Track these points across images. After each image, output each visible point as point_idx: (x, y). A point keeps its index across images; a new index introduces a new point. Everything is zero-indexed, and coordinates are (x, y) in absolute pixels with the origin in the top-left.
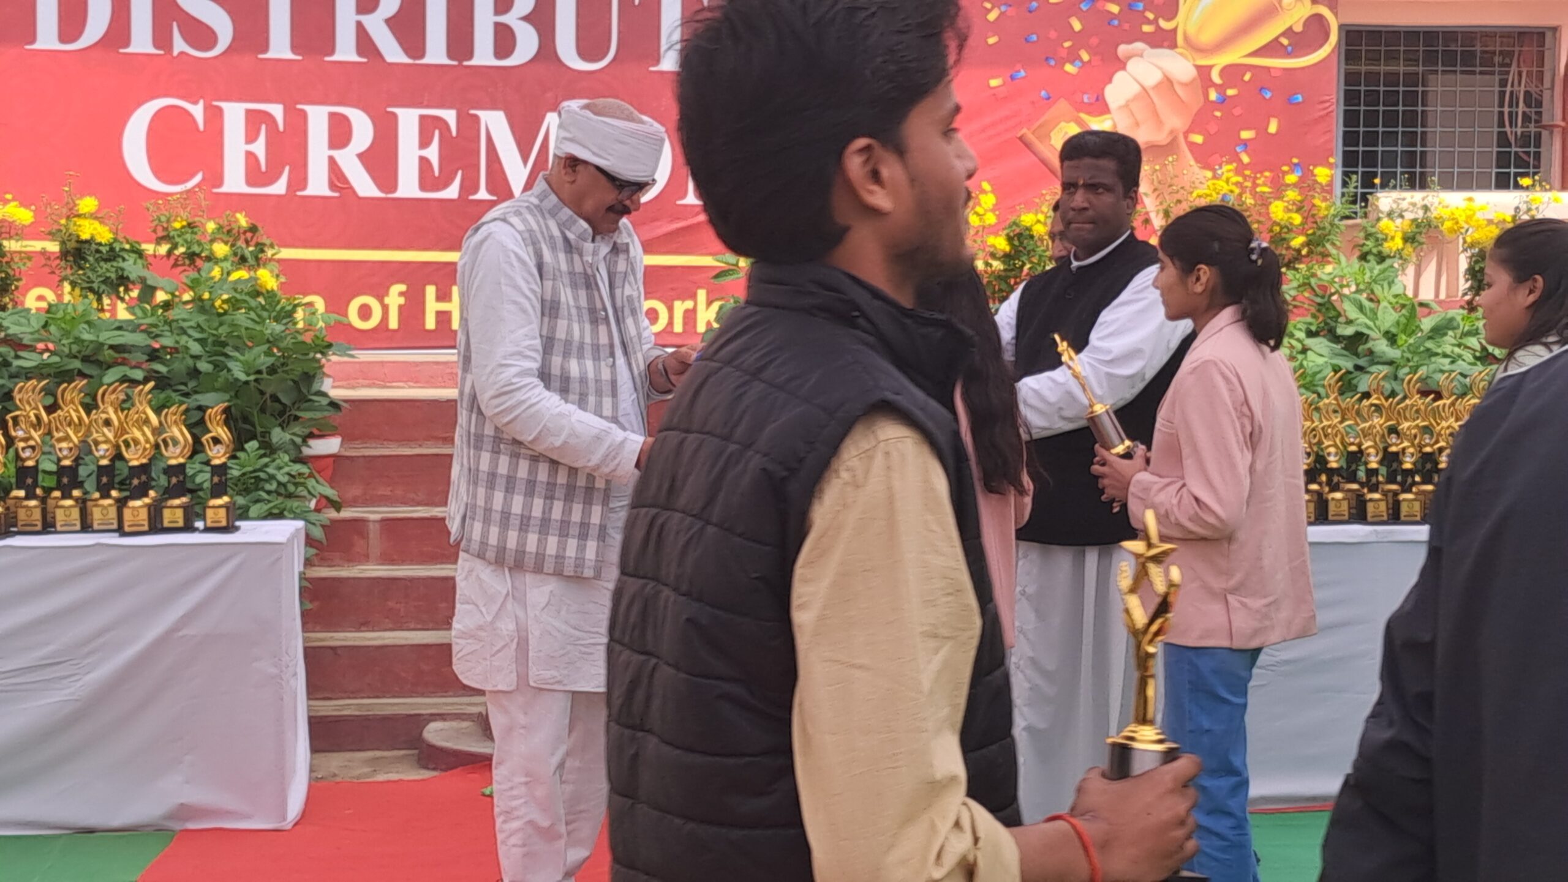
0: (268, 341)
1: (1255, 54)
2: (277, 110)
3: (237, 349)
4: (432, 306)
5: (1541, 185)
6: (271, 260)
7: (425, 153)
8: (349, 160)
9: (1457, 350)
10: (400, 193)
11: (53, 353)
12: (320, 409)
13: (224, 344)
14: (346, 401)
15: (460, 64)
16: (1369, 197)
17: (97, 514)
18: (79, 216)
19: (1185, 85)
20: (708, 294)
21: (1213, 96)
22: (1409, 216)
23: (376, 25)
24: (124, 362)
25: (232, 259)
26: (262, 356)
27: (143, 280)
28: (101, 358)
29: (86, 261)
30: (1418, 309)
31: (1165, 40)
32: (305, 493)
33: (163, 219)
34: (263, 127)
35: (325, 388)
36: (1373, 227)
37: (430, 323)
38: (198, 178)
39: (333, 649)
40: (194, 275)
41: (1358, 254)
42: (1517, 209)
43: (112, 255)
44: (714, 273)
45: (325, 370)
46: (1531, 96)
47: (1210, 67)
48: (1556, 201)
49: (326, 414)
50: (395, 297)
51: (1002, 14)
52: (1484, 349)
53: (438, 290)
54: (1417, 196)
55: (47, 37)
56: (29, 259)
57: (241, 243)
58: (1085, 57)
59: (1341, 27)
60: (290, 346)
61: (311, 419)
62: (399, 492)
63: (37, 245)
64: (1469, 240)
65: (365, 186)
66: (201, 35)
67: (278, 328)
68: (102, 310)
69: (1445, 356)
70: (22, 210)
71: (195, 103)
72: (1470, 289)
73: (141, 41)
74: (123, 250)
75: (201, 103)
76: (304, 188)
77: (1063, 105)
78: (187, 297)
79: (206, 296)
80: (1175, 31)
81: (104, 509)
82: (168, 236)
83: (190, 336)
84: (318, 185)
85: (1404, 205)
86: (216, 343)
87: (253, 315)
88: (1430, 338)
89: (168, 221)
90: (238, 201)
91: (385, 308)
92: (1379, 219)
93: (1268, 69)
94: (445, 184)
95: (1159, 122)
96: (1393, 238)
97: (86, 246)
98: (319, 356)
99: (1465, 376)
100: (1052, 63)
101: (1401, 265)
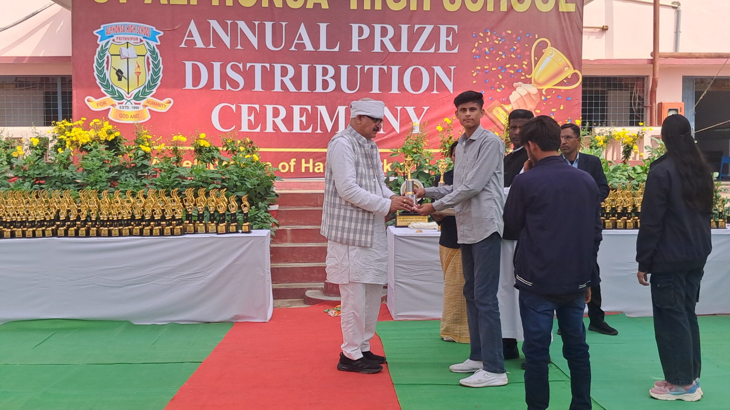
0: (257, 176)
1: (555, 85)
2: (257, 107)
3: (248, 178)
4: (304, 165)
5: (646, 125)
6: (257, 152)
7: (301, 119)
8: (279, 121)
9: (621, 176)
10: (294, 131)
11: (193, 180)
12: (273, 196)
13: (244, 177)
14: (280, 194)
15: (312, 92)
16: (593, 129)
17: (210, 228)
18: (200, 139)
19: (534, 95)
20: (387, 160)
21: (543, 98)
22: (605, 135)
23: (287, 80)
24: (214, 183)
25: (245, 151)
26: (256, 182)
27: (219, 158)
28: (208, 182)
29: (202, 152)
30: (609, 164)
31: (528, 81)
32: (268, 221)
33: (225, 140)
34: (253, 112)
35: (274, 190)
36: (594, 138)
37: (303, 170)
38: (234, 127)
39: (277, 268)
40: (235, 156)
41: (589, 146)
42: (639, 132)
43: (210, 151)
44: (390, 155)
45: (274, 185)
46: (640, 97)
47: (542, 89)
48: (651, 130)
49: (274, 198)
50: (293, 163)
51: (477, 74)
52: (629, 175)
53: (305, 160)
54: (608, 129)
55: (189, 85)
56: (185, 152)
57: (248, 147)
58: (503, 87)
59: (582, 76)
60: (264, 177)
61: (270, 199)
62: (296, 221)
63: (188, 148)
64: (624, 142)
65: (283, 129)
66: (234, 84)
67: (260, 172)
68: (207, 167)
69: (617, 178)
70: (183, 137)
71: (233, 105)
72: (624, 157)
73: (217, 86)
74: (213, 149)
75: (235, 104)
76: (266, 130)
77: (496, 102)
78: (232, 162)
79: (238, 163)
80: (531, 78)
81: (212, 226)
82: (226, 145)
83: (234, 175)
84: (270, 129)
85: (603, 131)
86: (241, 177)
87: (252, 168)
88: (612, 172)
89: (226, 140)
90: (246, 134)
91: (290, 166)
92: (595, 136)
93: (560, 90)
94: (307, 128)
95: (527, 107)
96: (600, 141)
97: (202, 148)
98: (272, 180)
99: (623, 184)
100: (493, 89)
101: (602, 150)
